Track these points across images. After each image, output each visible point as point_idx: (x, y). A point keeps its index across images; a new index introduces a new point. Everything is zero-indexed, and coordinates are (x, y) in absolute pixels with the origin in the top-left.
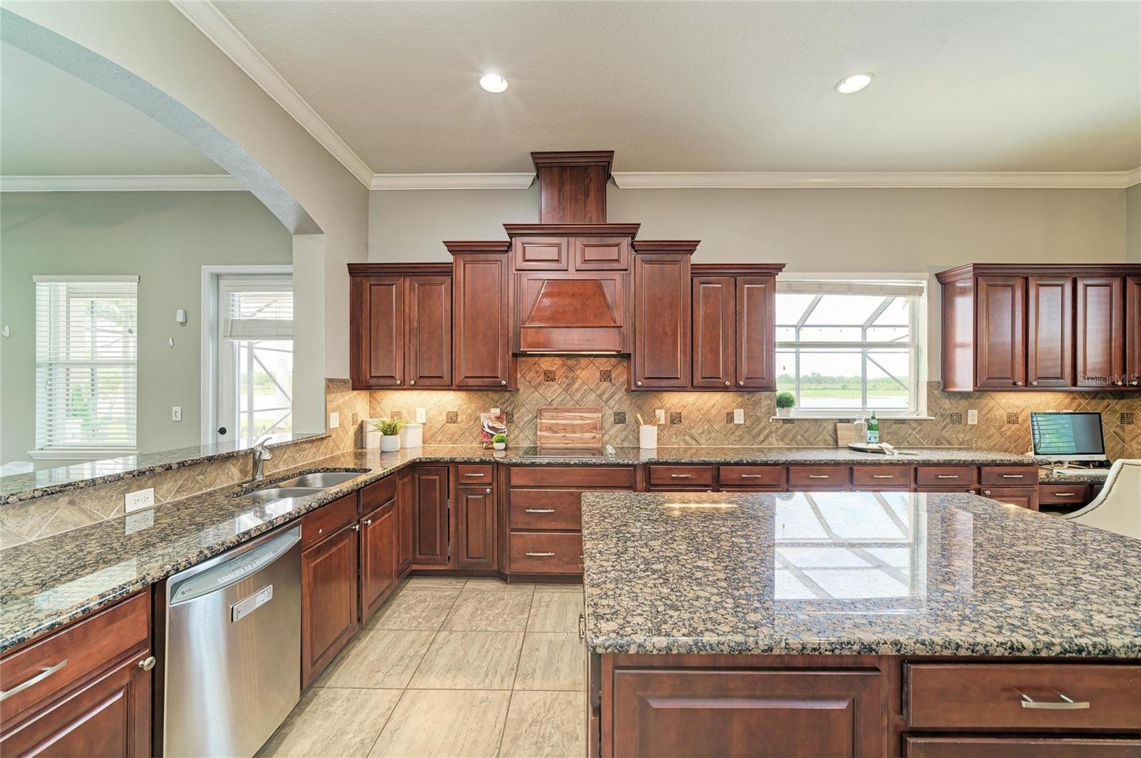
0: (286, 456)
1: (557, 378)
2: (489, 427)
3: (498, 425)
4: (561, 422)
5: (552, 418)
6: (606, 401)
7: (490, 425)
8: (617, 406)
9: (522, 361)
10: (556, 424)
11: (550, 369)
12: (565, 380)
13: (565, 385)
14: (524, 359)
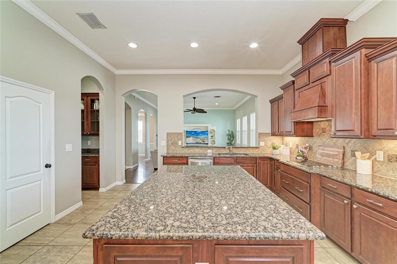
0: (242, 150)
1: (326, 131)
2: (301, 151)
3: (304, 150)
4: (325, 152)
5: (323, 150)
6: (347, 144)
7: (301, 150)
8: (353, 147)
9: (315, 124)
10: (323, 153)
11: (324, 127)
12: (329, 132)
13: (329, 135)
14: (315, 123)
